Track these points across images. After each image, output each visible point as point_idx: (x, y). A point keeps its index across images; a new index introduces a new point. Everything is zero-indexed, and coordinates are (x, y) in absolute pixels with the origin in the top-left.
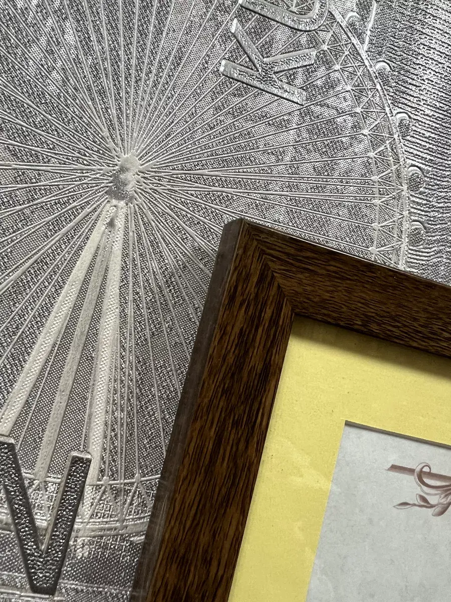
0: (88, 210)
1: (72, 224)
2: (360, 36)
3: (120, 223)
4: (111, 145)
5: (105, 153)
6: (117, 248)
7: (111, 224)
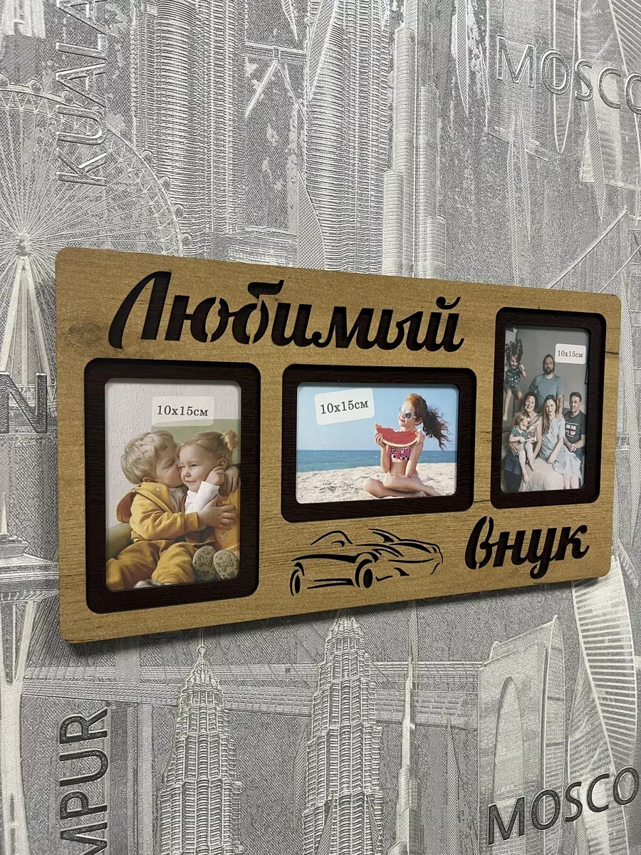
0: (10, 264)
1: (5, 272)
2: (130, 140)
3: (28, 267)
4: (12, 230)
5: (9, 235)
6: (30, 280)
7: (24, 269)
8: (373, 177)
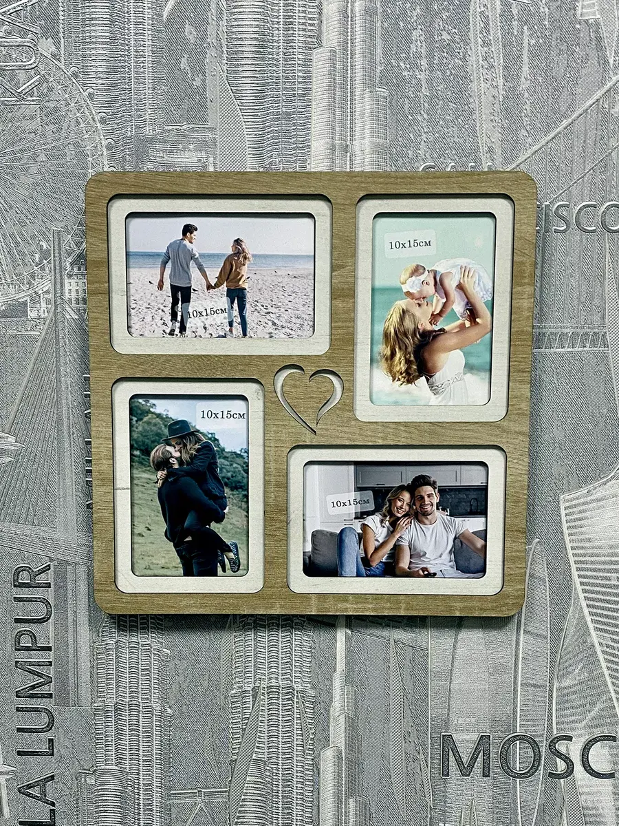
8: (300, 56)
